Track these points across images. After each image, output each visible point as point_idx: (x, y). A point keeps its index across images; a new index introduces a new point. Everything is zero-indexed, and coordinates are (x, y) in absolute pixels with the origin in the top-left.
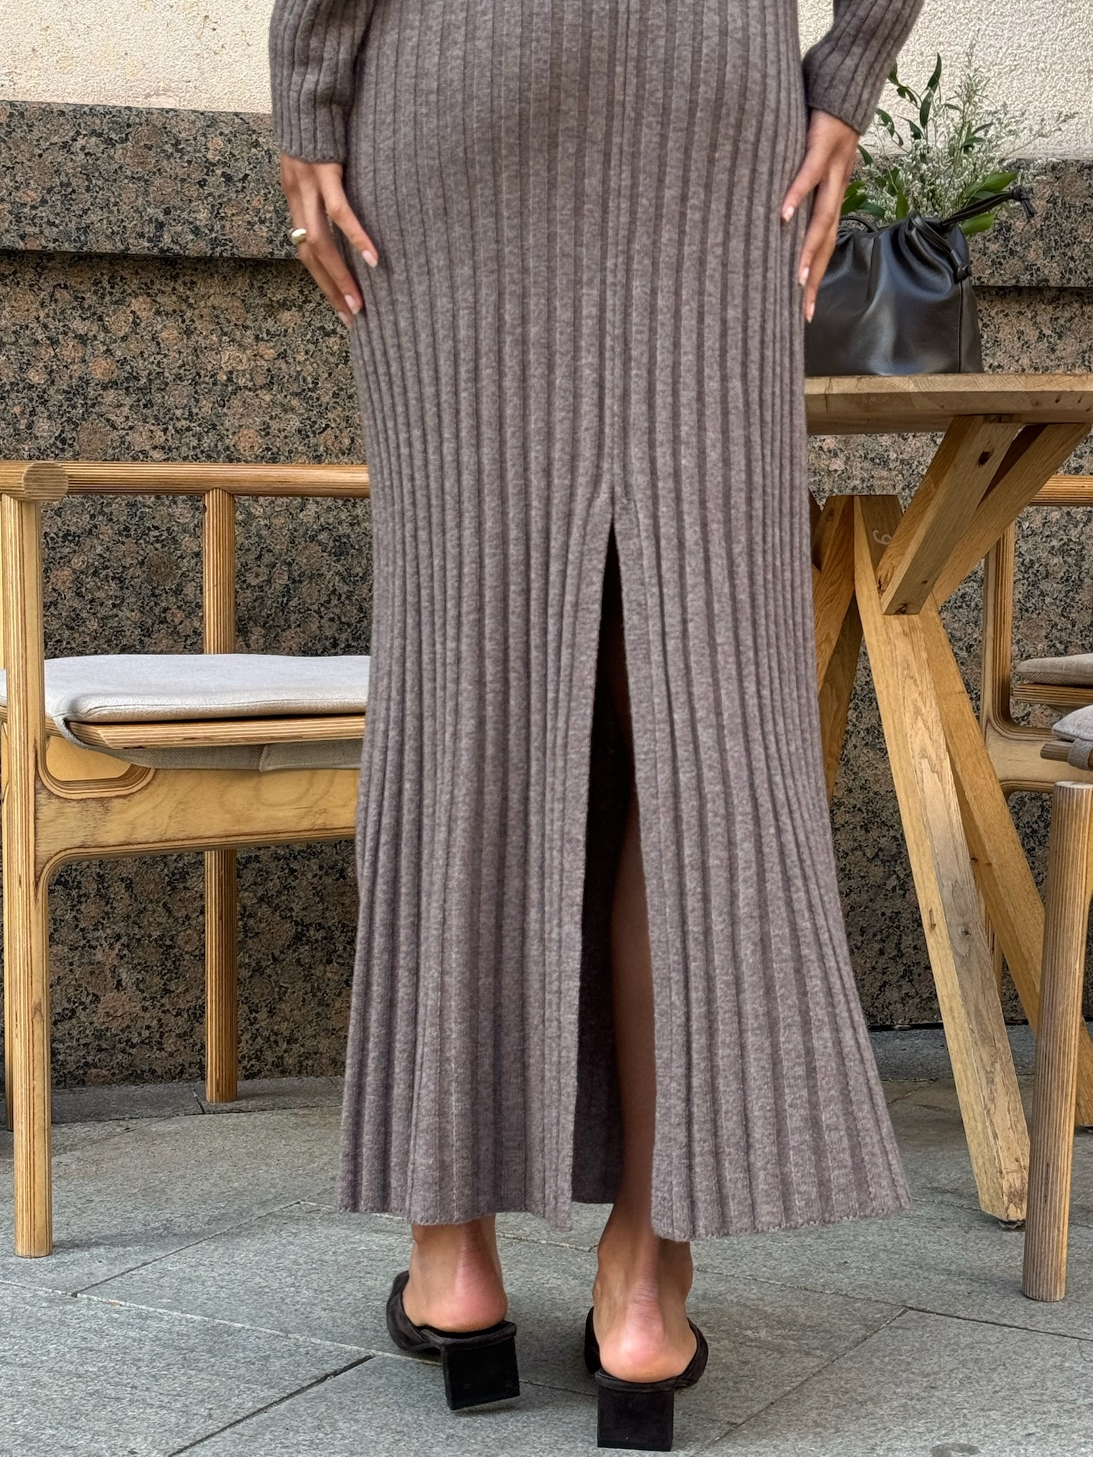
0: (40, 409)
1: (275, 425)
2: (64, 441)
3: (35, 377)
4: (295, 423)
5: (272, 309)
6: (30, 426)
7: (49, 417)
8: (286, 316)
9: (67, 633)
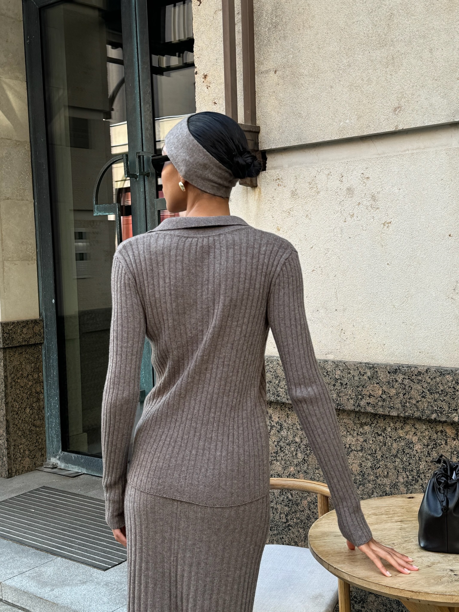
0: (299, 449)
1: (363, 464)
2: (305, 460)
3: (297, 440)
4: (369, 464)
5: (362, 425)
6: (296, 454)
7: (301, 452)
8: (366, 428)
9: (307, 521)
